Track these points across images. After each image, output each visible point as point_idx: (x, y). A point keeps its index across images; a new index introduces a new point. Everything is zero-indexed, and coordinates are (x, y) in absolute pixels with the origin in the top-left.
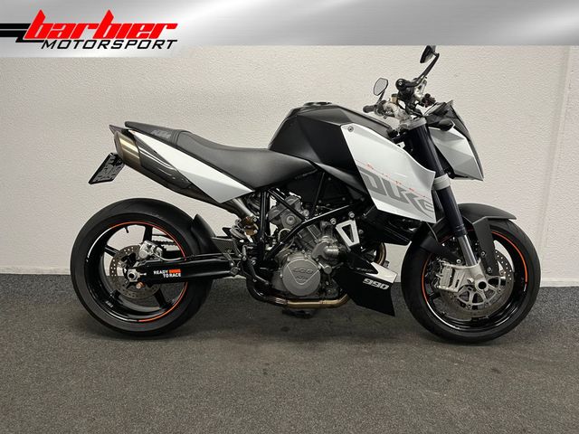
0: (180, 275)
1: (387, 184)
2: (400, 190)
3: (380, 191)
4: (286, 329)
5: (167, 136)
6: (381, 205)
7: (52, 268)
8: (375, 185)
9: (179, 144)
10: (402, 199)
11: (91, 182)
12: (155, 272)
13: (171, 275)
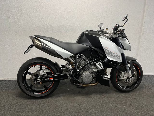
0: (53, 80)
1: (111, 52)
2: (114, 54)
3: (109, 54)
4: (79, 92)
5: (49, 40)
6: (109, 58)
7: (3, 78)
8: (108, 53)
9: (52, 42)
10: (115, 56)
11: (24, 53)
12: (45, 79)
13: (50, 80)
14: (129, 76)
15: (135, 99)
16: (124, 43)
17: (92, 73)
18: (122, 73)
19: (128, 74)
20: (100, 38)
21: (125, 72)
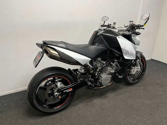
0: (72, 90)
1: (128, 51)
2: (130, 52)
3: (126, 54)
6: (126, 57)
8: (125, 52)
10: (131, 55)
11: (36, 67)
12: (64, 92)
13: (69, 91)
14: (138, 70)
15: (144, 89)
16: (135, 39)
17: (109, 74)
18: (132, 68)
19: (138, 69)
20: (117, 38)
21: (135, 67)
